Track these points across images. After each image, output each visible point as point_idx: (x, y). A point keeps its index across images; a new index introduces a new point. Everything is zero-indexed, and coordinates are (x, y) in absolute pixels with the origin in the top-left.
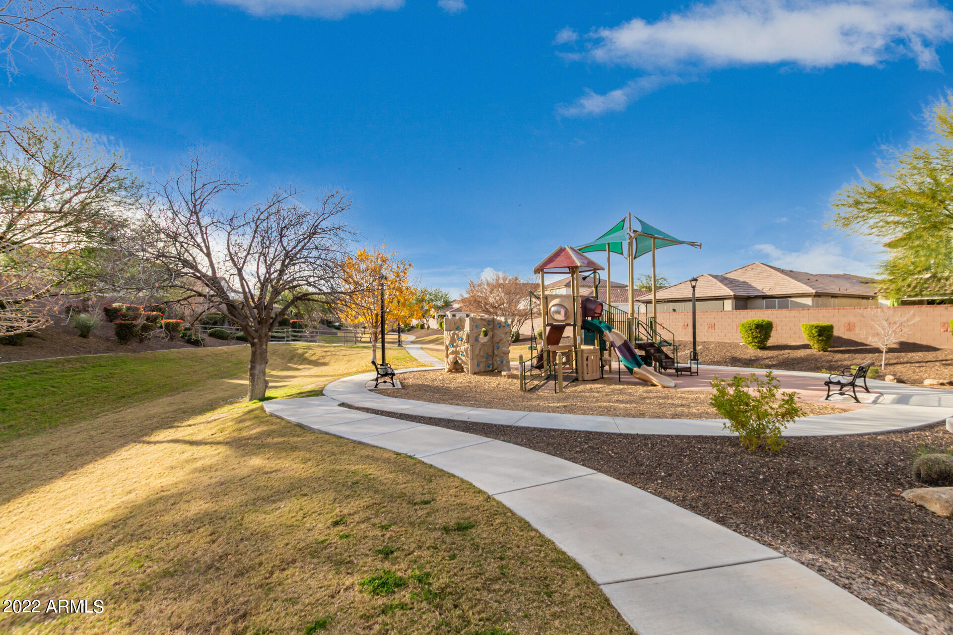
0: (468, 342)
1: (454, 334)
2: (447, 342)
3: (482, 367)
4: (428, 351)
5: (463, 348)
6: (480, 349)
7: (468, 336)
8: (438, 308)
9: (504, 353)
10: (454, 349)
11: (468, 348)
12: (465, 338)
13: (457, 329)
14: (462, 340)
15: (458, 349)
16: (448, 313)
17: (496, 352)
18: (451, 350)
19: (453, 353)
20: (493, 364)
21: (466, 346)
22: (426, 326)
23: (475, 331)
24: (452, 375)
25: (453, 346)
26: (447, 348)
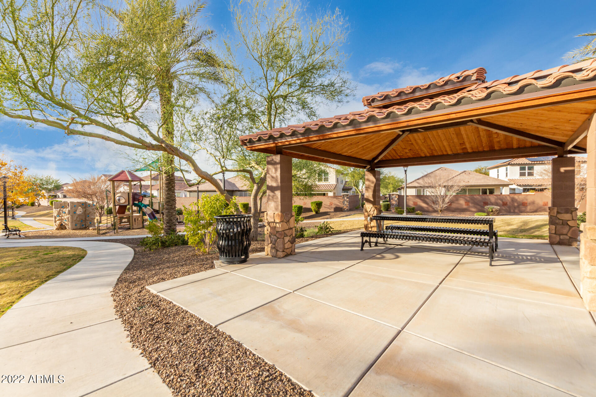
0: (69, 214)
1: (60, 210)
2: (55, 214)
3: (78, 226)
4: (40, 221)
5: (66, 217)
6: (77, 217)
7: (69, 211)
8: (50, 190)
9: (92, 219)
10: (60, 218)
12: (67, 212)
13: (62, 208)
14: (65, 213)
15: (63, 218)
16: (59, 194)
17: (87, 219)
18: (58, 218)
19: (59, 220)
20: (85, 225)
21: (68, 216)
22: (36, 204)
23: (74, 208)
24: (58, 231)
25: (59, 217)
26: (55, 218)
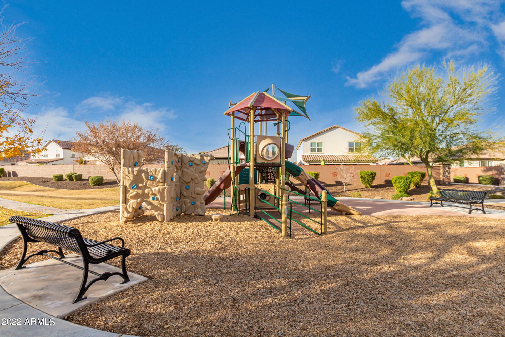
0: (164, 183)
1: (139, 172)
3: (175, 211)
5: (155, 189)
6: (174, 190)
7: (165, 174)
9: (197, 194)
10: (140, 191)
11: (163, 189)
12: (159, 176)
14: (154, 179)
15: (146, 190)
17: (185, 193)
18: (133, 192)
19: (136, 196)
21: (161, 186)
23: (172, 168)
25: (138, 188)
26: (126, 190)
